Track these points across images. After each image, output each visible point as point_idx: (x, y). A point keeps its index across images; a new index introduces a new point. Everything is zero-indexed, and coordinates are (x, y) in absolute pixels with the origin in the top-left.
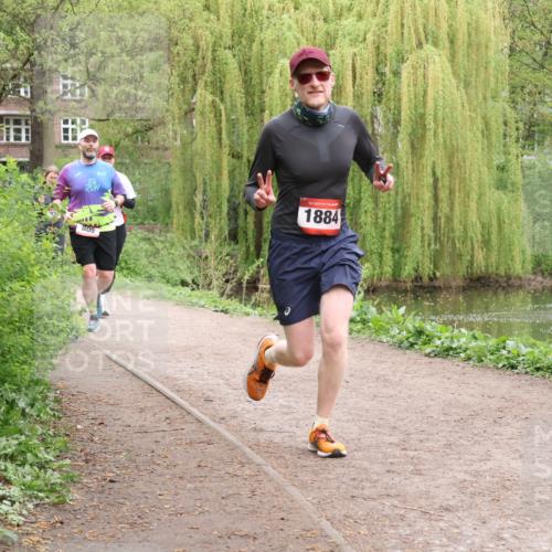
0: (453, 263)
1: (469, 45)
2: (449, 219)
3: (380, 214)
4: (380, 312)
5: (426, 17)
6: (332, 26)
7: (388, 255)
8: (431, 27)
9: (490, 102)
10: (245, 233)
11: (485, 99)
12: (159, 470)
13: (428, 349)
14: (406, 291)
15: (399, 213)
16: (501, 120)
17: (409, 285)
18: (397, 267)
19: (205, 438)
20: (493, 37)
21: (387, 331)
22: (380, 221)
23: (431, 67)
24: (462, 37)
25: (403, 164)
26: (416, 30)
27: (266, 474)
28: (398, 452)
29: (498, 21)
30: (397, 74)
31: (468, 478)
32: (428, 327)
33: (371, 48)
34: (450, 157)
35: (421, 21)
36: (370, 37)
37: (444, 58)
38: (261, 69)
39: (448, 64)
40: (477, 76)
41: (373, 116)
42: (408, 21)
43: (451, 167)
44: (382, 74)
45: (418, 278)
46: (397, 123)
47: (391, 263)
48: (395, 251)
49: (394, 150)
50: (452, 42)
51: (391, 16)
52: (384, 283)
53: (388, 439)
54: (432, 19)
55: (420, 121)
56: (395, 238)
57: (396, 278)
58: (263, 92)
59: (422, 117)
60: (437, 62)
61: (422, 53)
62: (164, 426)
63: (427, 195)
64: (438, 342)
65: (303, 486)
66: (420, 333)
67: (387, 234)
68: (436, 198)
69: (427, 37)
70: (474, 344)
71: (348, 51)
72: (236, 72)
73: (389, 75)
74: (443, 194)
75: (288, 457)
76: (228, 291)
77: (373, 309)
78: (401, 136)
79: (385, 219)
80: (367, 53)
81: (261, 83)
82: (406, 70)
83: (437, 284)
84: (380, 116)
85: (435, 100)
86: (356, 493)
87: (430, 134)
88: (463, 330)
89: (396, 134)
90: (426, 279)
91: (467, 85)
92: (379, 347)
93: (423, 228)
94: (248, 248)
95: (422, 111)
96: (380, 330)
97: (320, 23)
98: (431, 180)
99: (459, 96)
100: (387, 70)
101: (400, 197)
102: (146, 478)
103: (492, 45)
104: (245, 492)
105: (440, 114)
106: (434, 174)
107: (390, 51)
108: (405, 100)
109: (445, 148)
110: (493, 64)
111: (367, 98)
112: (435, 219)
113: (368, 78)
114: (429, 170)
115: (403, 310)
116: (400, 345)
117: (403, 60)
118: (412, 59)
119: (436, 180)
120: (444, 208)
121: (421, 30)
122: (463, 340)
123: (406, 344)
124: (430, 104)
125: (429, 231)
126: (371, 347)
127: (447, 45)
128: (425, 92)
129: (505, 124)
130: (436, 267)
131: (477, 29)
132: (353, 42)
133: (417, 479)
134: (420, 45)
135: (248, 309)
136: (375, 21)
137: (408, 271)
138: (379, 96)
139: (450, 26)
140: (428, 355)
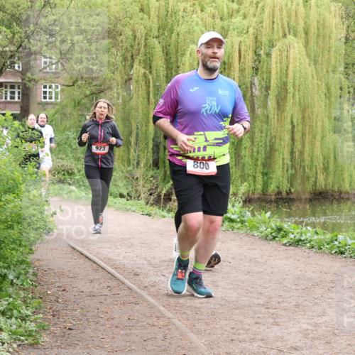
0: (303, 183)
1: (318, 36)
2: (302, 153)
3: (255, 150)
4: (253, 215)
5: (289, 17)
6: (226, 23)
7: (259, 178)
8: (293, 23)
9: (331, 74)
10: (164, 162)
11: (327, 72)
12: (102, 321)
13: (285, 241)
14: (271, 201)
15: (268, 149)
16: (338, 87)
17: (273, 197)
18: (266, 185)
19: (133, 300)
20: (334, 30)
21: (258, 228)
22: (255, 154)
23: (292, 51)
24: (313, 31)
25: (271, 116)
26: (283, 25)
27: (174, 324)
28: (263, 310)
29: (338, 20)
30: (268, 55)
31: (310, 328)
32: (285, 226)
33: (252, 37)
34: (303, 111)
35: (286, 19)
36: (251, 31)
37: (301, 45)
38: (177, 52)
39: (303, 49)
40: (323, 56)
41: (252, 84)
42: (277, 20)
43: (303, 118)
44: (259, 55)
45: (279, 193)
46: (268, 88)
47: (261, 183)
48: (265, 174)
49: (265, 106)
50: (306, 34)
51: (266, 16)
52: (256, 196)
53: (256, 301)
54: (293, 19)
55: (283, 87)
56: (264, 165)
57: (264, 192)
58: (178, 67)
59: (285, 84)
60: (296, 47)
61: (286, 41)
62: (106, 292)
63: (287, 137)
64: (292, 236)
65: (199, 333)
66: (280, 229)
67: (259, 163)
68: (293, 139)
69: (290, 30)
70: (316, 237)
71: (236, 40)
72: (161, 54)
73: (263, 56)
74: (298, 136)
75: (189, 312)
76: (151, 201)
77: (249, 214)
78: (270, 97)
79: (258, 152)
80: (248, 41)
81: (177, 61)
82: (275, 52)
83: (292, 196)
84: (257, 84)
85: (294, 73)
86: (234, 337)
87: (290, 96)
88: (309, 228)
89: (267, 96)
90: (284, 194)
91: (316, 62)
92: (252, 239)
93: (283, 159)
94: (165, 172)
95: (284, 80)
96: (253, 227)
97: (218, 21)
98: (290, 127)
99: (310, 70)
100: (262, 52)
101: (269, 138)
102: (93, 327)
103: (333, 36)
104: (160, 336)
105: (297, 82)
106: (292, 122)
107: (264, 39)
108: (273, 72)
109: (300, 105)
110: (334, 49)
111: (249, 71)
112: (292, 153)
113: (249, 58)
114: (289, 120)
115: (268, 214)
116: (266, 238)
117: (273, 46)
118: (279, 45)
119: (293, 127)
120: (298, 145)
121: (286, 25)
122: (309, 234)
123: (270, 237)
124: (291, 75)
125: (288, 161)
126: (247, 239)
127: (303, 35)
128: (287, 67)
129: (341, 89)
130: (292, 186)
131: (324, 25)
132: (240, 34)
133: (276, 328)
134: (285, 36)
135: (165, 213)
136: (254, 20)
137: (272, 188)
138: (256, 70)
139: (305, 23)
140: (285, 245)
